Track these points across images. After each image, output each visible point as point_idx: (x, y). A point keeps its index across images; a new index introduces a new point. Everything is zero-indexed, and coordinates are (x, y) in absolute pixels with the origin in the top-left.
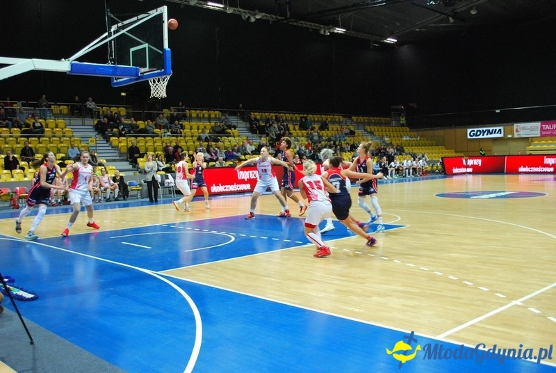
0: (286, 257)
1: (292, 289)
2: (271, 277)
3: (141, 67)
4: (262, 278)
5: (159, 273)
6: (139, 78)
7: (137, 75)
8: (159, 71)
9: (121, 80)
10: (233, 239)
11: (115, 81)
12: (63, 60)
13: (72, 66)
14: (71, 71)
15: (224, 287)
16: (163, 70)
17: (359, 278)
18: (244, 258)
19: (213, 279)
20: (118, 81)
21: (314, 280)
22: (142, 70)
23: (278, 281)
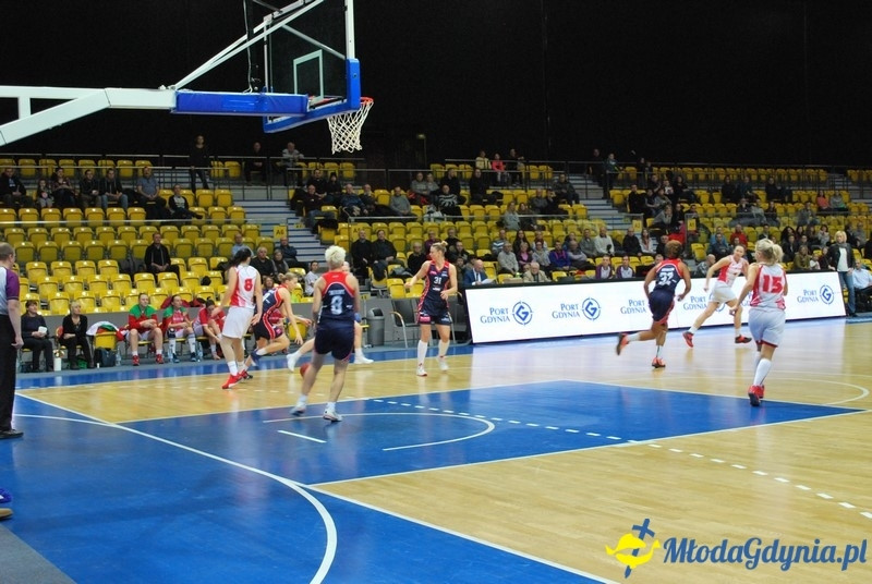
0: (566, 465)
1: (529, 524)
2: (511, 501)
3: (310, 95)
4: (491, 501)
5: (310, 487)
6: (308, 115)
7: (303, 110)
8: (339, 102)
9: (279, 120)
10: (491, 427)
11: (270, 122)
12: (163, 87)
13: (178, 98)
14: (177, 108)
15: (409, 515)
16: (345, 101)
17: (678, 509)
18: (483, 466)
19: (400, 500)
20: (275, 121)
21: (584, 509)
22: (314, 100)
23: (518, 508)
